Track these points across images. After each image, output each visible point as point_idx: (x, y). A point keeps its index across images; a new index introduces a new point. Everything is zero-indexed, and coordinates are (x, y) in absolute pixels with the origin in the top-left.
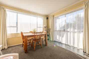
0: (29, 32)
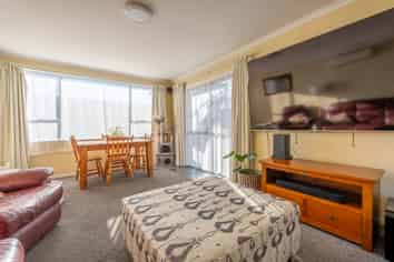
0: (100, 137)
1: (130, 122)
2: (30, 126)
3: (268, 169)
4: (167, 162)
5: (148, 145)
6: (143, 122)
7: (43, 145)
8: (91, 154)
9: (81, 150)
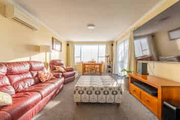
1: (98, 57)
2: (75, 58)
3: (131, 78)
4: (109, 72)
5: (100, 65)
6: (102, 57)
7: (78, 63)
8: (86, 66)
9: (84, 65)
